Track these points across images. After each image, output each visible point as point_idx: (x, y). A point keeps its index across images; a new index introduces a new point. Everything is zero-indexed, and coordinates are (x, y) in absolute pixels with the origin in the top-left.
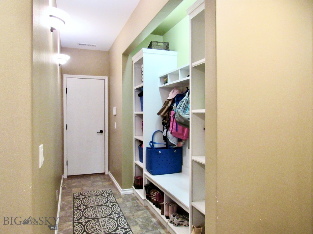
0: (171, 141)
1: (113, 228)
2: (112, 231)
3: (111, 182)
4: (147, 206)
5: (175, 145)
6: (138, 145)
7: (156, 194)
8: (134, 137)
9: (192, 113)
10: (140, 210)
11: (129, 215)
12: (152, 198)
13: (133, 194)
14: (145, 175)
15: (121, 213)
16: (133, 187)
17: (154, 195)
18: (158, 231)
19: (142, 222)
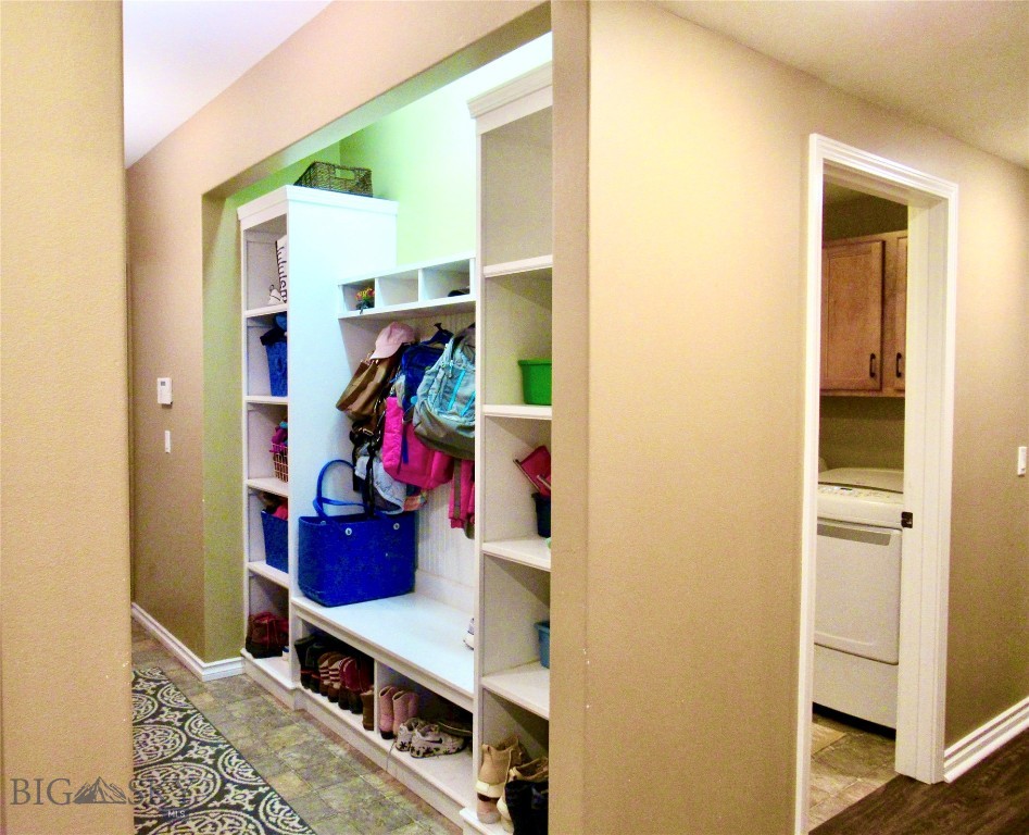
0: (386, 496)
1: (211, 789)
2: (208, 799)
3: (150, 644)
4: (303, 711)
5: (398, 507)
6: (258, 507)
7: (342, 668)
8: (246, 482)
9: (482, 413)
10: (284, 725)
11: (249, 743)
12: (326, 682)
13: (245, 674)
14: (297, 607)
15: (222, 740)
16: (244, 651)
17: (333, 670)
18: (358, 780)
19: (302, 760)
